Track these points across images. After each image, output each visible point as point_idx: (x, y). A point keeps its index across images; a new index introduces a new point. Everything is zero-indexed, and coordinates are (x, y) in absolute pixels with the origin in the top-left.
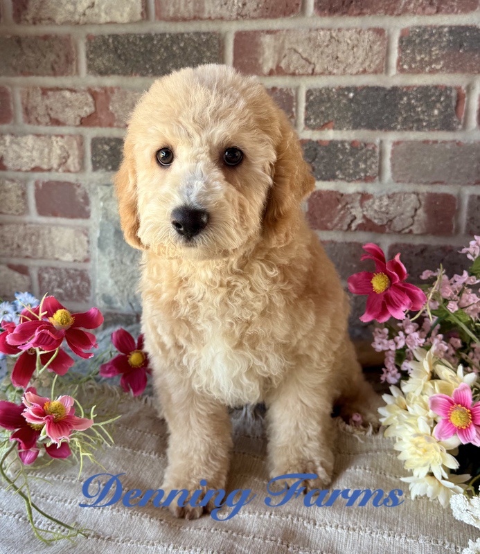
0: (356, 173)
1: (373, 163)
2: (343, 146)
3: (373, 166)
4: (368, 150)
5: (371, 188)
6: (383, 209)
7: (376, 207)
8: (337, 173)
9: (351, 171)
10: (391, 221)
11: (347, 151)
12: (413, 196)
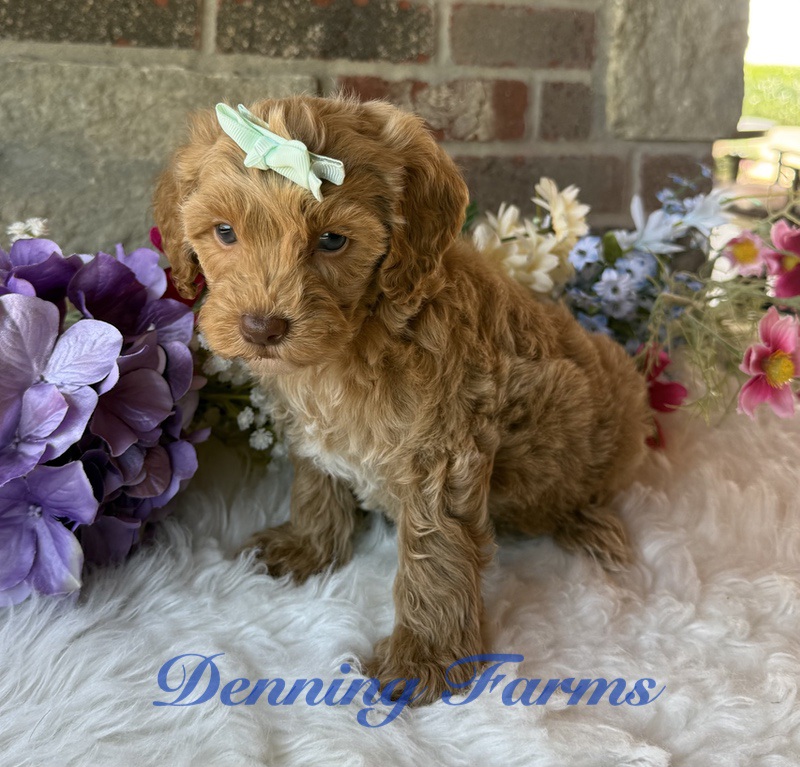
0: (405, 50)
1: (427, 34)
2: (388, 6)
3: (428, 40)
4: (421, 16)
5: (425, 73)
6: (442, 105)
7: (432, 101)
8: (381, 49)
9: (399, 47)
10: (451, 121)
11: (394, 16)
12: (479, 85)
